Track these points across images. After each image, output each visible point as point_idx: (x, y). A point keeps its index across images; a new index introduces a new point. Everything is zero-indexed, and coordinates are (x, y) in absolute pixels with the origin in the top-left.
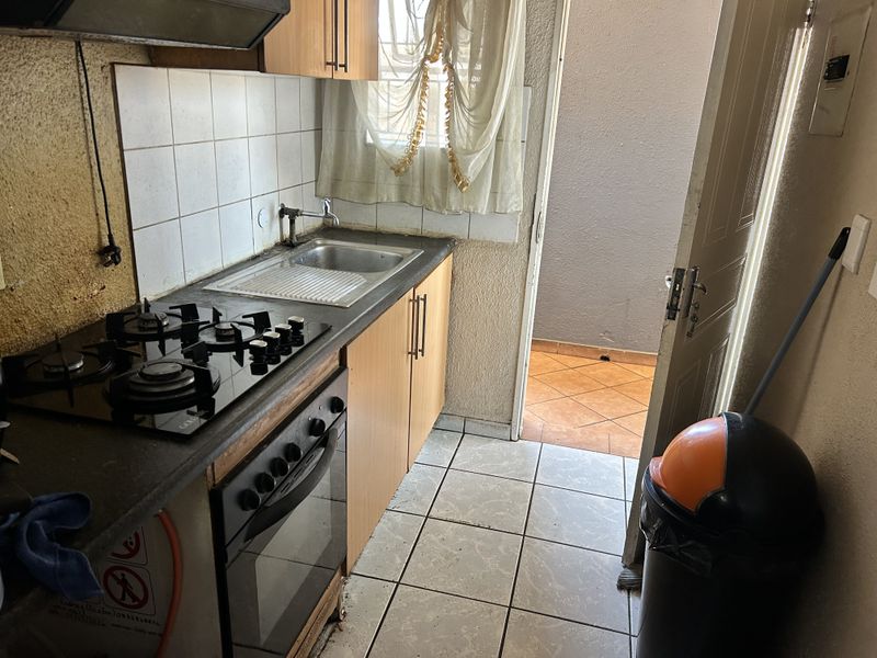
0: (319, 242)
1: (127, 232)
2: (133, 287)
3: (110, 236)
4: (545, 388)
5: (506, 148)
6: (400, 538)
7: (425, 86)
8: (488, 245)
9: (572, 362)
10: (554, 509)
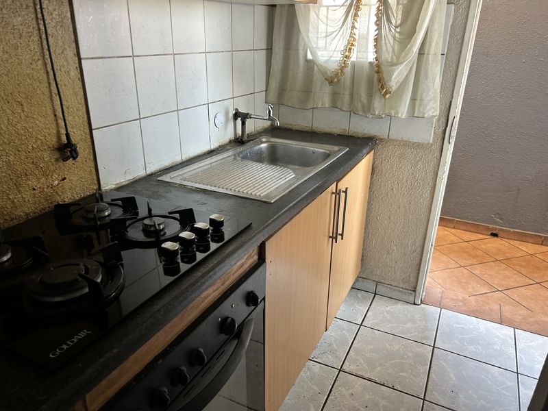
0: (264, 140)
1: (88, 131)
2: (95, 177)
3: (67, 135)
4: (445, 258)
5: (427, 59)
6: (316, 388)
7: (358, 8)
8: (406, 144)
9: (467, 236)
10: (452, 376)
